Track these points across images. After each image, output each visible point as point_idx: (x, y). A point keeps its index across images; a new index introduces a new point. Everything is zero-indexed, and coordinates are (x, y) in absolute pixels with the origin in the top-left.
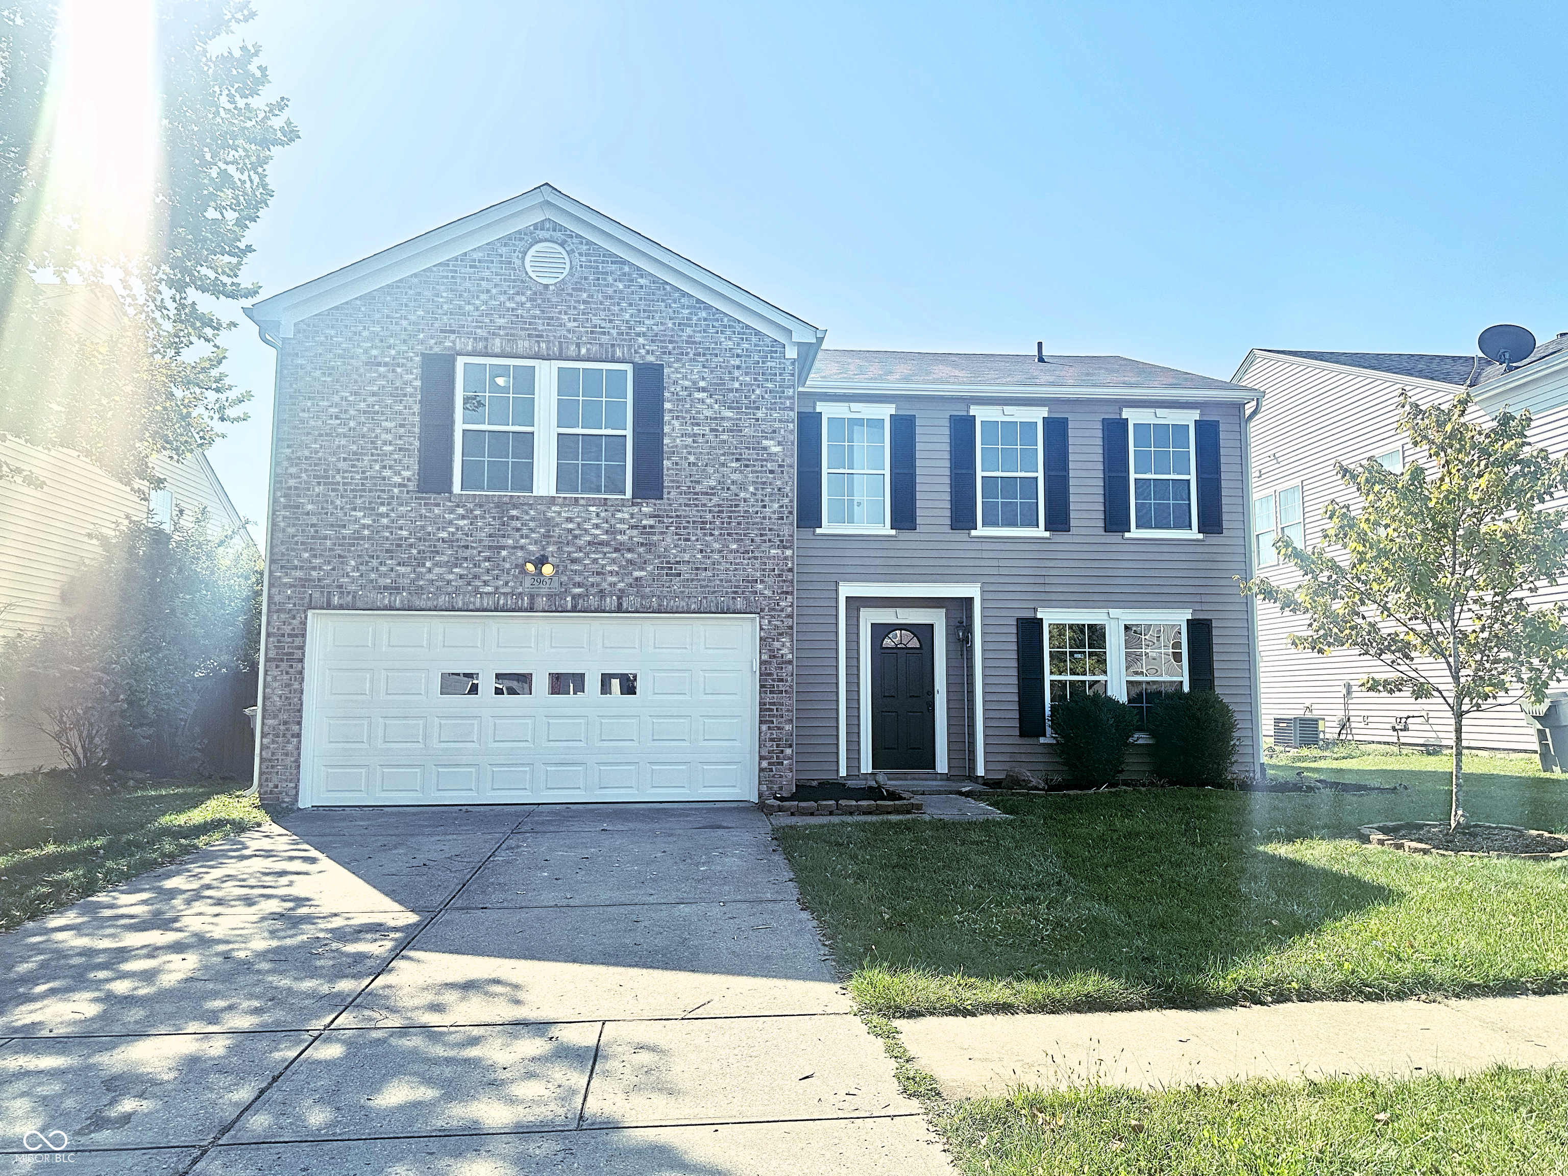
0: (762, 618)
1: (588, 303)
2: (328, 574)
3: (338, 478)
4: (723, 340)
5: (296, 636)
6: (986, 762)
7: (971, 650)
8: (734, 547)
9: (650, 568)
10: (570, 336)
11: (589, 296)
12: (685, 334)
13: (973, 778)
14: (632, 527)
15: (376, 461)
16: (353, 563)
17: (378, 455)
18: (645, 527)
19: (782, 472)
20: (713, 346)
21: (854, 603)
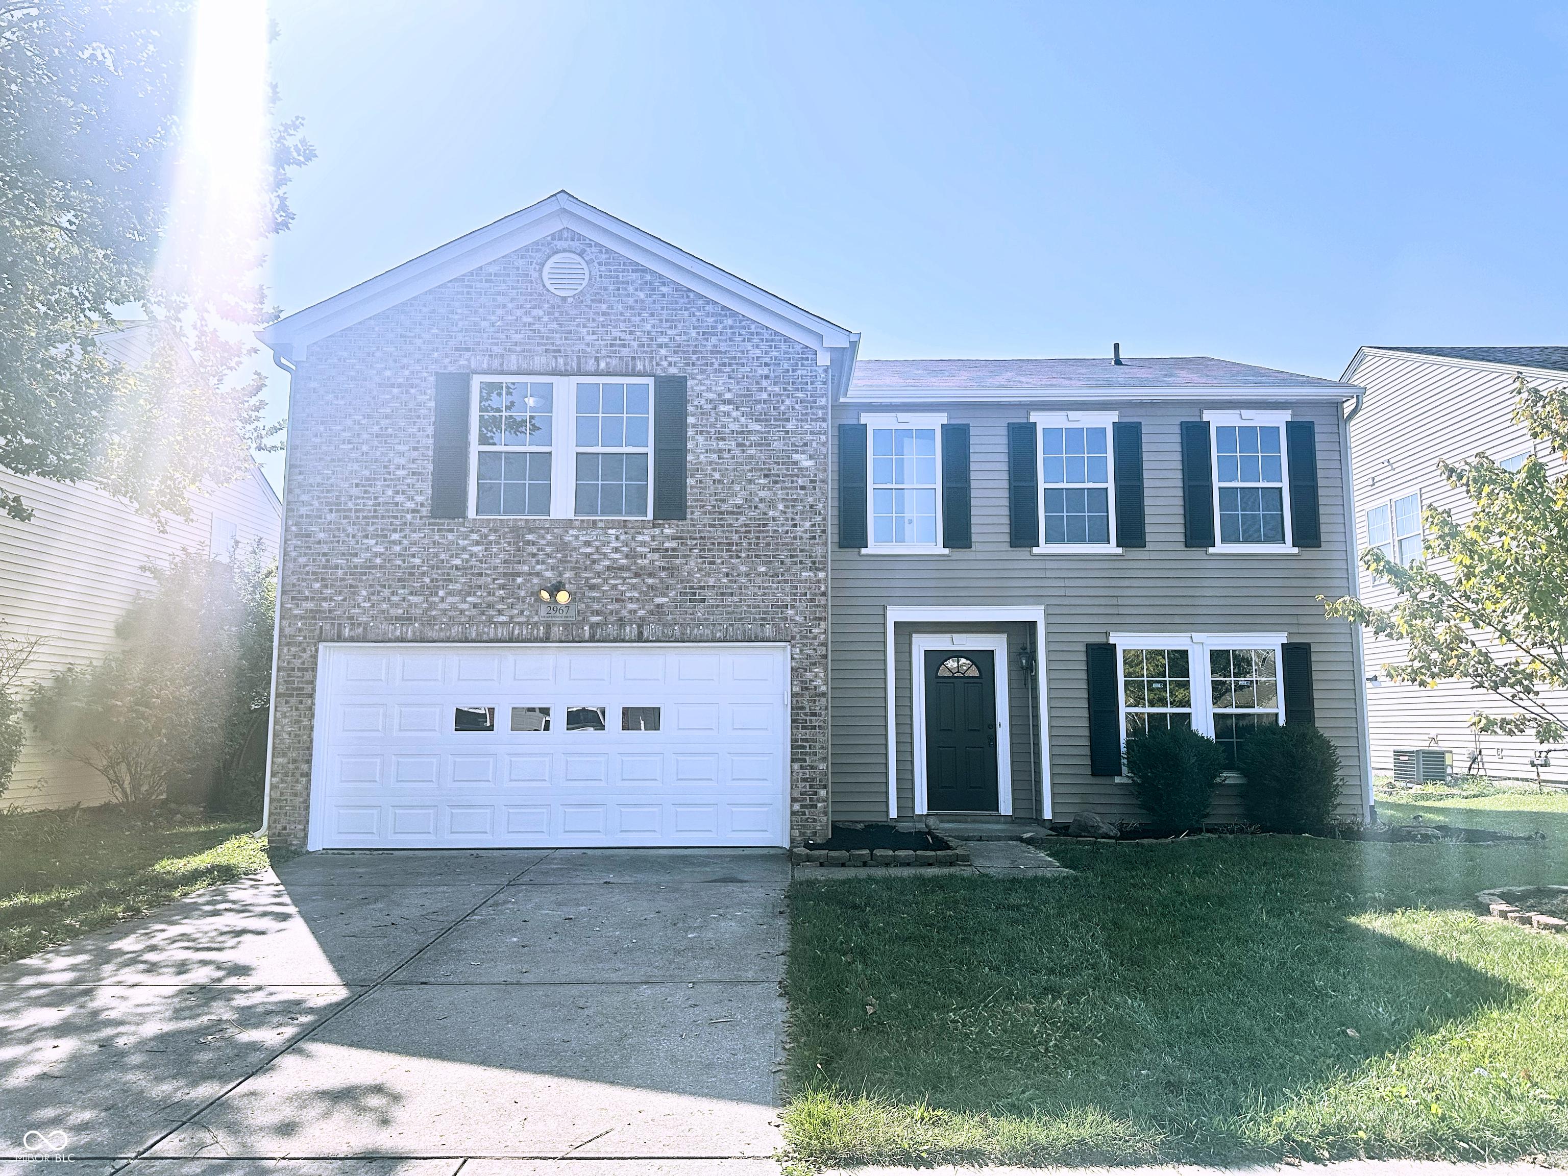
0: (793, 646)
1: (609, 314)
2: (340, 605)
3: (350, 505)
4: (750, 348)
5: (306, 670)
6: (1053, 804)
7: (1035, 679)
8: (763, 569)
9: (672, 594)
10: (589, 350)
11: (608, 308)
12: (709, 344)
13: (1040, 822)
14: (654, 550)
15: (388, 486)
16: (364, 593)
17: (391, 480)
18: (667, 550)
19: (814, 488)
20: (739, 355)
21: (905, 630)
